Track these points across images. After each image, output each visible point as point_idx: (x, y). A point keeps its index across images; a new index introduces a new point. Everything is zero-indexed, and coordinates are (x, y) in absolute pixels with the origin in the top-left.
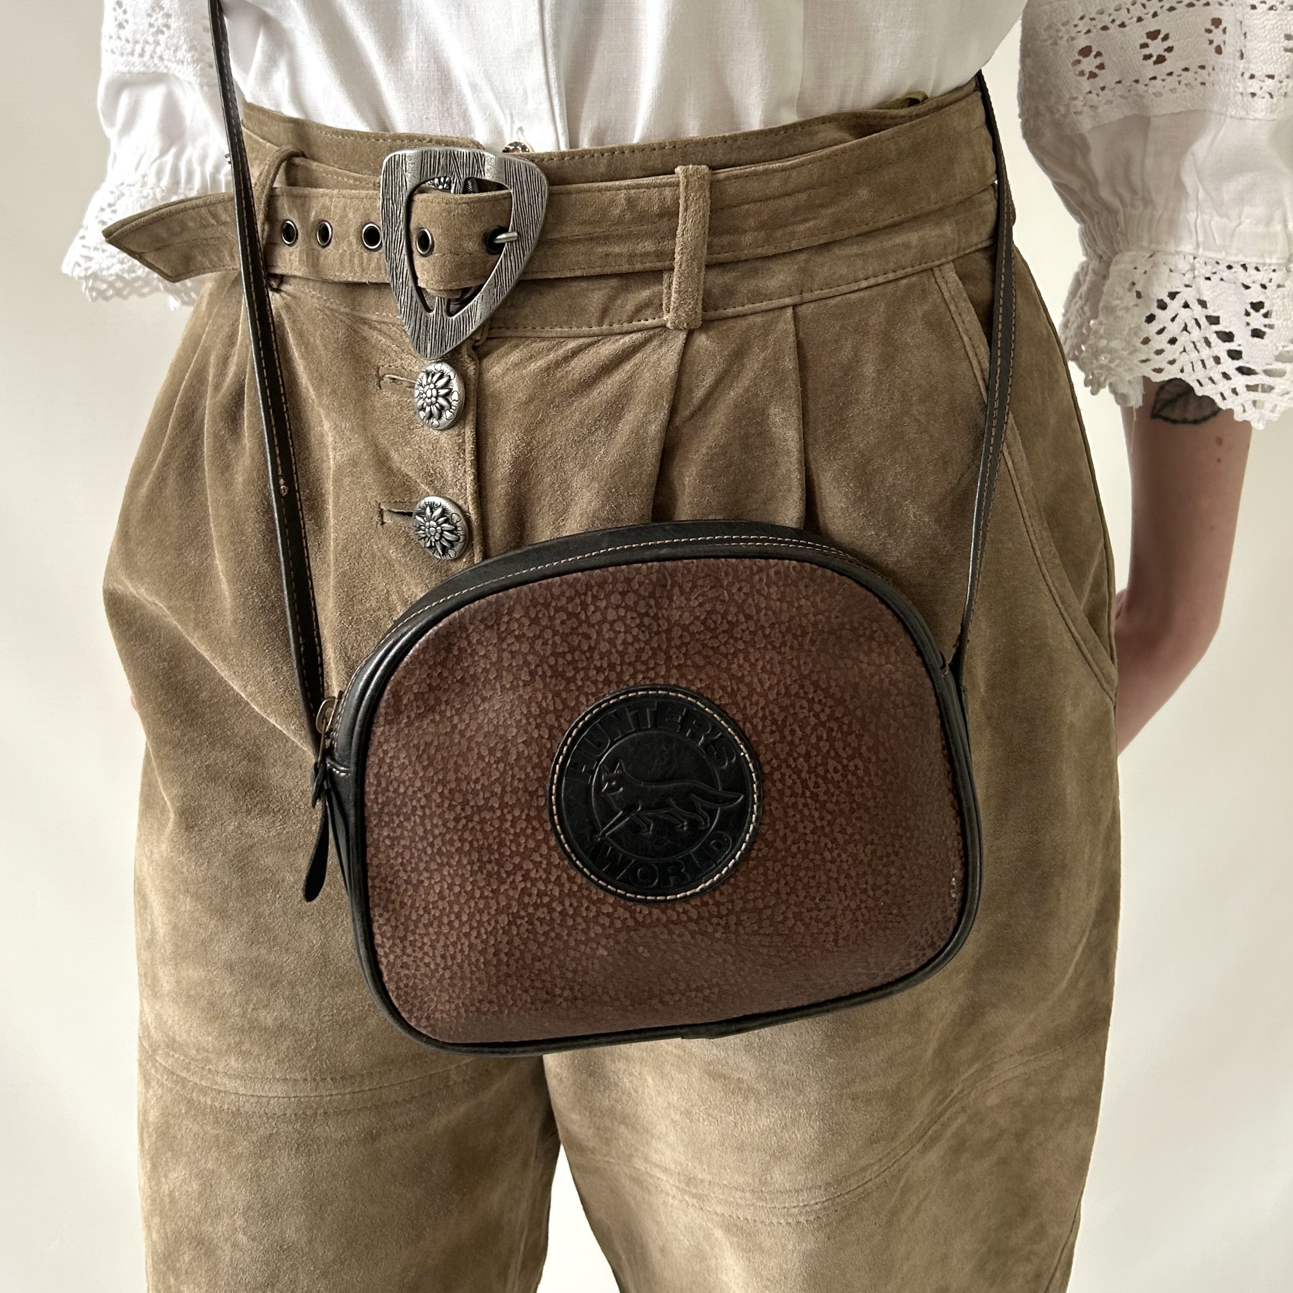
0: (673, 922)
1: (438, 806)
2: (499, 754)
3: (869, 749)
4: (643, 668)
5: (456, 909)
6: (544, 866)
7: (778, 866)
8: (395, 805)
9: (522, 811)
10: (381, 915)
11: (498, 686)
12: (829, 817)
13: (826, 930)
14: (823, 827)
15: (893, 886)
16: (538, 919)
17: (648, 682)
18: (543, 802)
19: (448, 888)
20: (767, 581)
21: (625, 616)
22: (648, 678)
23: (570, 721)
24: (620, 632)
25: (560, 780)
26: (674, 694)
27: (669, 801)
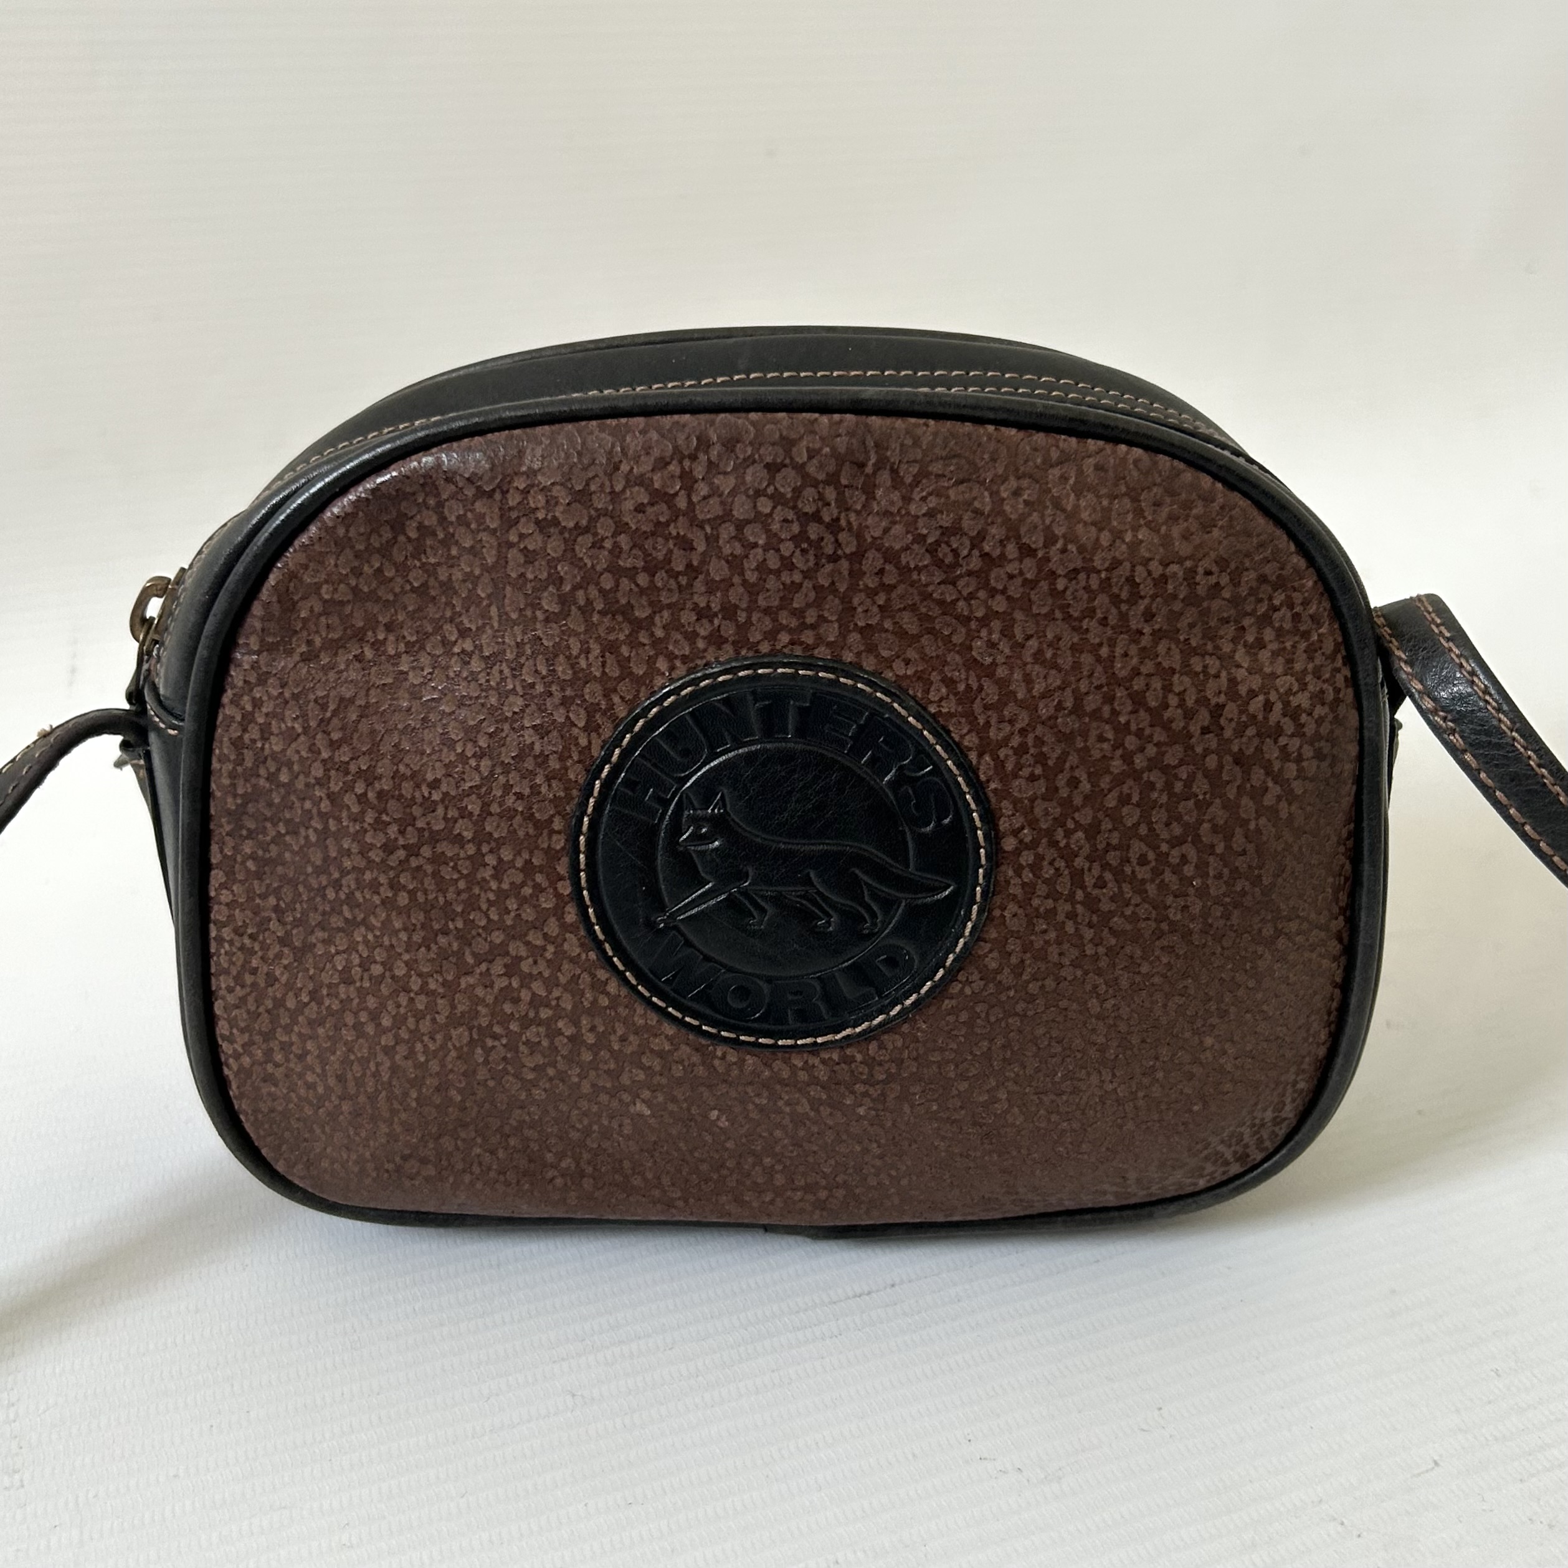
0: (783, 1083)
2: (483, 742)
3: (1215, 829)
4: (794, 623)
6: (548, 955)
7: (997, 1014)
8: (270, 805)
11: (494, 611)
12: (1113, 941)
13: (1064, 1126)
14: (1096, 958)
15: (1204, 1066)
16: (527, 1043)
17: (798, 651)
18: (559, 842)
19: (360, 966)
20: (1075, 483)
21: (770, 515)
22: (802, 643)
23: (631, 704)
24: (756, 545)
25: (599, 807)
26: (850, 682)
27: (808, 874)
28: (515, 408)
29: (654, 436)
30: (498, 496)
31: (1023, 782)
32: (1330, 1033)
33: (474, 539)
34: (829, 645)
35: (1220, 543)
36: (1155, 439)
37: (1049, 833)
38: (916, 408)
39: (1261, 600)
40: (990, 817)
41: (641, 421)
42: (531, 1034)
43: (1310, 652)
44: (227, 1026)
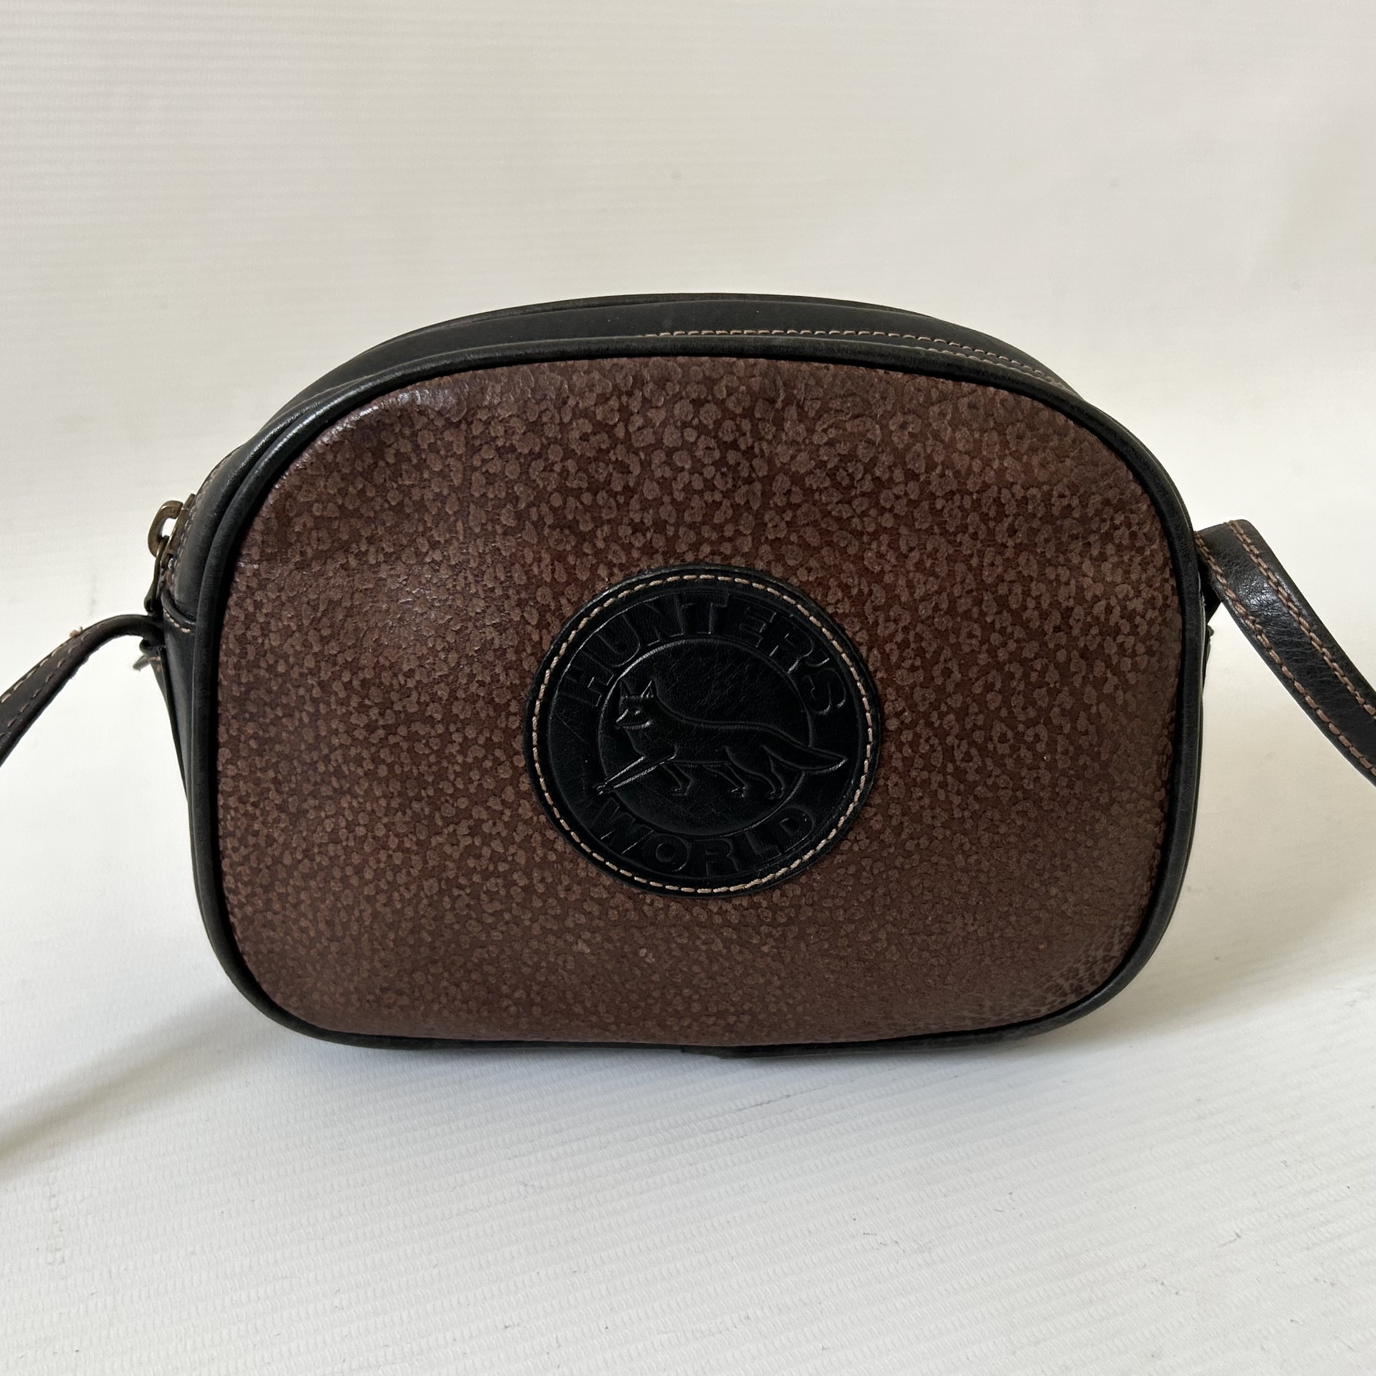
1: (341, 703)
2: (450, 638)
3: (1064, 712)
4: (714, 536)
5: (356, 859)
6: (506, 818)
7: (879, 867)
8: (269, 692)
11: (460, 525)
13: (933, 961)
14: (962, 820)
15: (1049, 911)
16: (487, 892)
17: (718, 560)
18: (515, 723)
19: (346, 828)
20: (953, 418)
21: (695, 443)
22: (721, 553)
23: (577, 605)
24: (683, 469)
25: (549, 693)
26: (761, 587)
27: (724, 751)
28: (479, 352)
29: (596, 375)
30: (463, 426)
31: (904, 672)
32: (1151, 887)
33: (443, 463)
34: (744, 555)
35: (1072, 470)
36: (1018, 382)
37: (926, 715)
38: (818, 354)
39: (1104, 520)
40: (877, 702)
41: (585, 363)
42: (491, 884)
43: (1144, 565)
44: (232, 881)
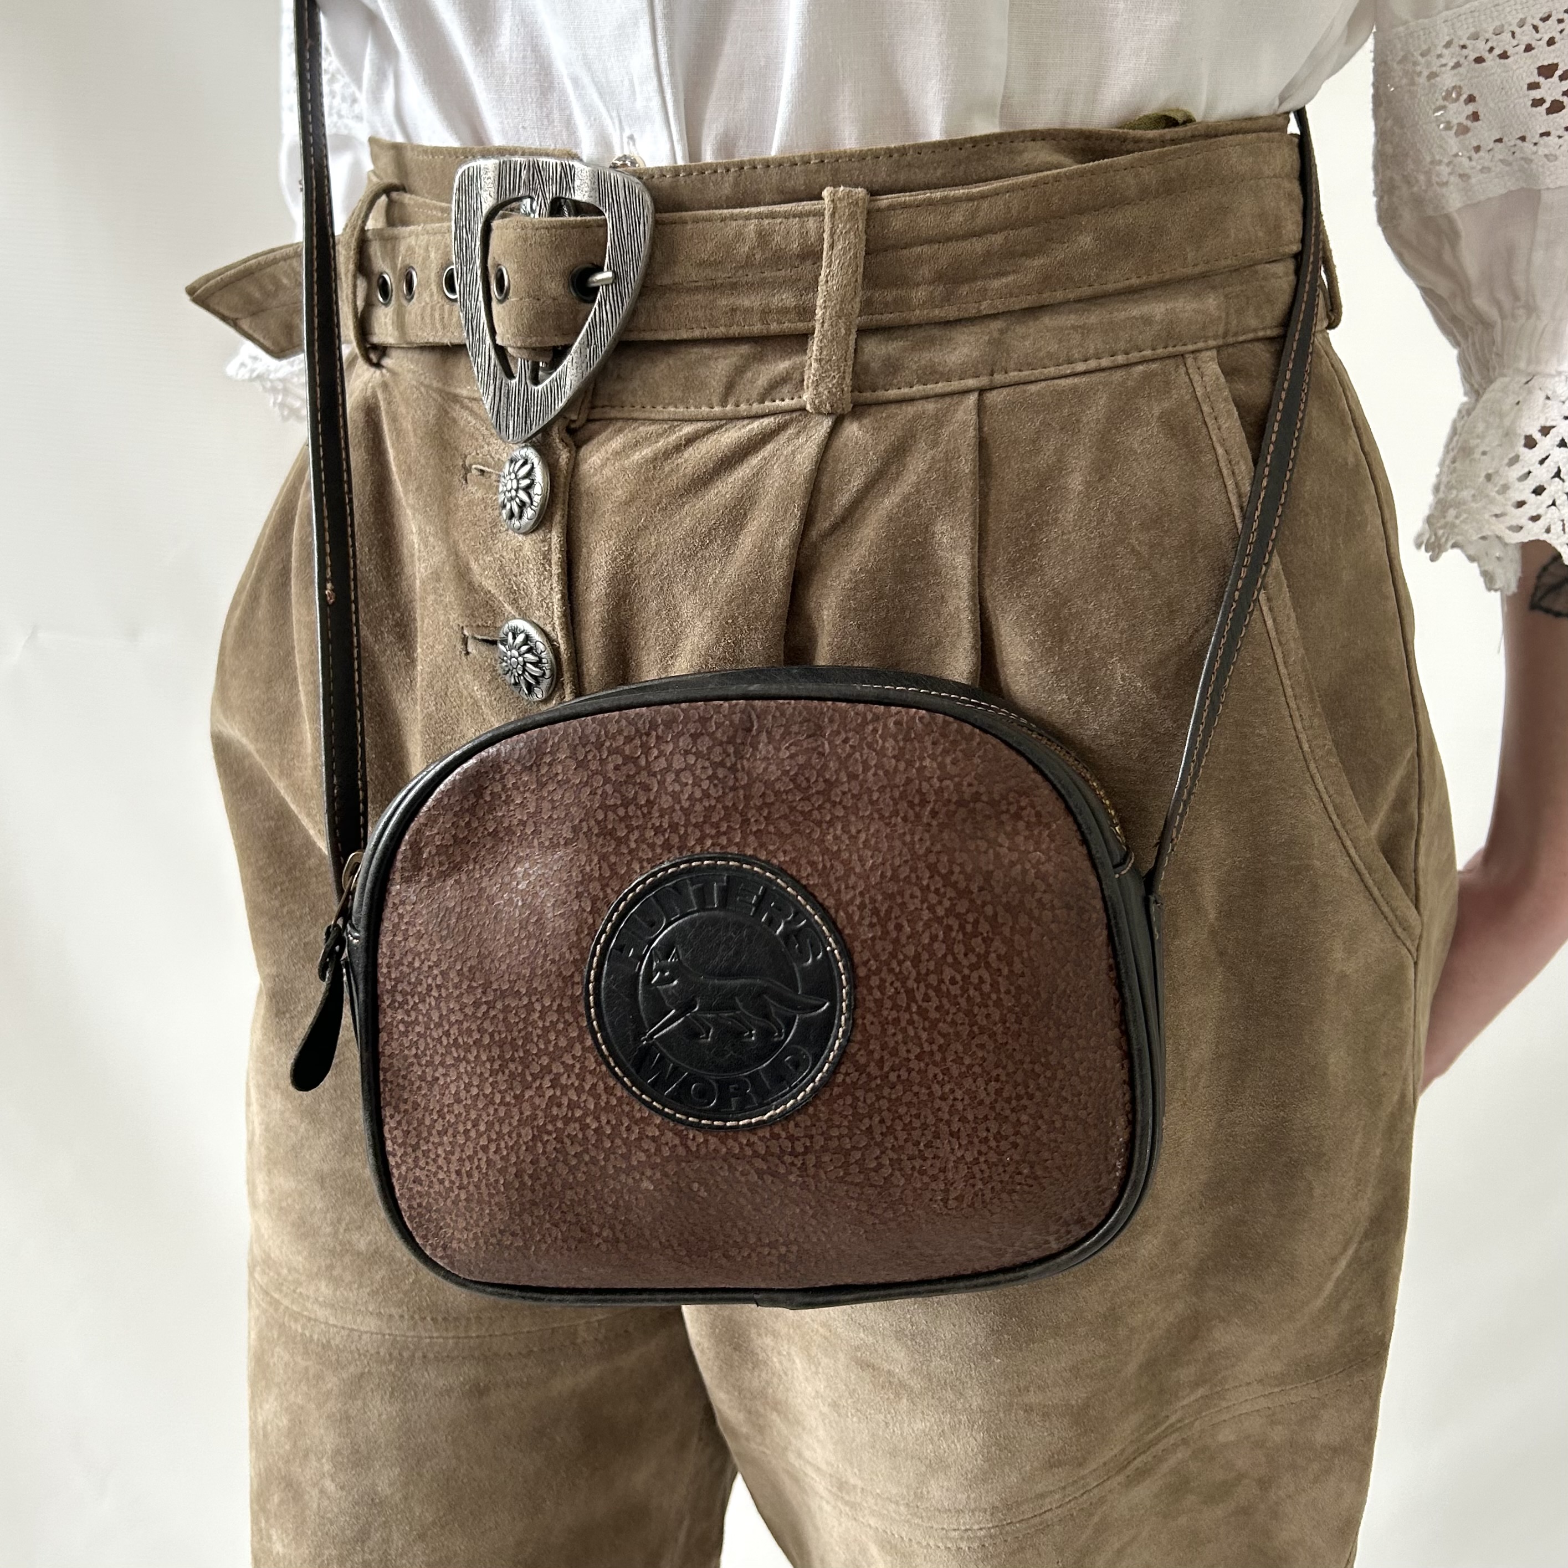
0: (734, 1156)
1: (456, 987)
2: (530, 928)
3: (999, 958)
4: (714, 832)
5: (473, 1115)
6: (577, 1071)
7: (871, 1098)
8: (409, 983)
9: (553, 1000)
10: (392, 1117)
11: (536, 843)
12: (942, 1041)
13: (933, 1185)
14: (932, 1053)
15: (1025, 1138)
17: (717, 850)
18: (578, 991)
19: (465, 1090)
20: (882, 733)
21: (695, 764)
22: (719, 845)
23: (617, 892)
24: (687, 784)
25: (600, 964)
26: (749, 867)
27: (735, 1001)
30: (535, 769)
31: (865, 928)
33: (522, 797)
34: (737, 844)
35: (978, 766)
37: (887, 963)
39: (1011, 803)
42: (571, 1129)
43: (1052, 838)
44: (391, 1144)
